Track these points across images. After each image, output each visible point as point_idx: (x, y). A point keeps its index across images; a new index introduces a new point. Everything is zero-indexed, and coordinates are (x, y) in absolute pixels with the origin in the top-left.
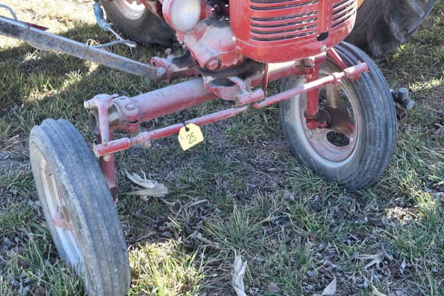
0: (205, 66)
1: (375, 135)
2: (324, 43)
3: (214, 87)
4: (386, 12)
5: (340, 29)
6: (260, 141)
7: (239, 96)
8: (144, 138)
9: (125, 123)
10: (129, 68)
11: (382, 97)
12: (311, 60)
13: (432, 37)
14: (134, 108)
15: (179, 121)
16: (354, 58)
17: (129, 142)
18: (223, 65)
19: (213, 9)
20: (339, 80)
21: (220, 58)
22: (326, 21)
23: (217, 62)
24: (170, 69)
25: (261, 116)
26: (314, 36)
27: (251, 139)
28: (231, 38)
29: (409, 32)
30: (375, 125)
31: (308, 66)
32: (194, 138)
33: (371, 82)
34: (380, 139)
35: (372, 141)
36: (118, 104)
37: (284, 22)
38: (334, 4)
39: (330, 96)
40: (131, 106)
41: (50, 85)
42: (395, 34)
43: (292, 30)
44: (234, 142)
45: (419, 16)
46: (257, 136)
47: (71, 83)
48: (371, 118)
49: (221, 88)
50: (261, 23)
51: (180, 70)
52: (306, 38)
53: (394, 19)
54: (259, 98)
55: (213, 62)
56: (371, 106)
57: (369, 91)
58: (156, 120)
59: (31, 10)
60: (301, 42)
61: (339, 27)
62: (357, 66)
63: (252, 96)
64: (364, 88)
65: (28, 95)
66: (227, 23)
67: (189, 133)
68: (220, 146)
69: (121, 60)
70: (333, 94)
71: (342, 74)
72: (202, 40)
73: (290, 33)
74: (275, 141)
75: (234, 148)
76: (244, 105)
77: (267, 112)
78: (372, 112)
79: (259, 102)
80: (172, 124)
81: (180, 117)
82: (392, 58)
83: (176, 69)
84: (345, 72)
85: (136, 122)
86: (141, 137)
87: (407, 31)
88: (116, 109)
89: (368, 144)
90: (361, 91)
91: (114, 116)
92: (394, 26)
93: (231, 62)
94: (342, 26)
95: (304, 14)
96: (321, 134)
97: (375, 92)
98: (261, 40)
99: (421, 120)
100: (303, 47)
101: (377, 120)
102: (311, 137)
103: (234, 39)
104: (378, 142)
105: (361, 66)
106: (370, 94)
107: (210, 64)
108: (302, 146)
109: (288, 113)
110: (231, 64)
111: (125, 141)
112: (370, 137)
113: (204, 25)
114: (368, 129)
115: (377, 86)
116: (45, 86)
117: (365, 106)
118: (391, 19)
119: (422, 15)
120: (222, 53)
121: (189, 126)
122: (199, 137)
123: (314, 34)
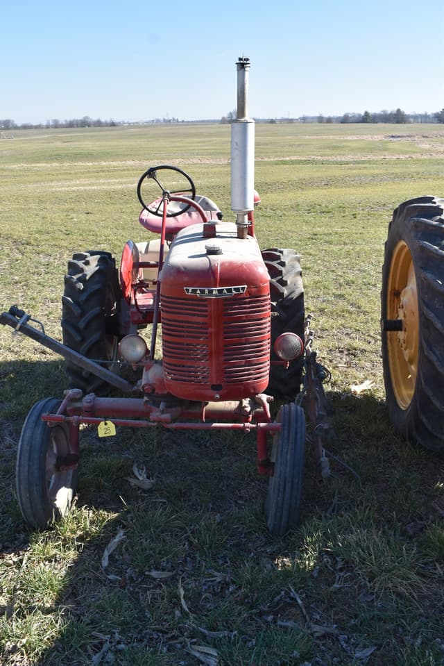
2: (217, 393)
3: (149, 406)
5: (237, 387)
9: (84, 412)
14: (90, 403)
20: (247, 429)
21: (154, 386)
23: (150, 387)
26: (208, 385)
28: (162, 374)
32: (109, 431)
36: (85, 398)
38: (225, 366)
43: (188, 376)
50: (168, 366)
52: (202, 385)
55: (147, 387)
60: (197, 387)
61: (236, 385)
63: (160, 417)
67: (106, 427)
72: (149, 371)
73: (186, 378)
79: (167, 423)
91: (78, 405)
94: (240, 385)
95: (198, 367)
107: (145, 388)
110: (162, 392)
111: (61, 417)
120: (155, 382)
121: (109, 423)
122: (113, 433)
123: (208, 383)
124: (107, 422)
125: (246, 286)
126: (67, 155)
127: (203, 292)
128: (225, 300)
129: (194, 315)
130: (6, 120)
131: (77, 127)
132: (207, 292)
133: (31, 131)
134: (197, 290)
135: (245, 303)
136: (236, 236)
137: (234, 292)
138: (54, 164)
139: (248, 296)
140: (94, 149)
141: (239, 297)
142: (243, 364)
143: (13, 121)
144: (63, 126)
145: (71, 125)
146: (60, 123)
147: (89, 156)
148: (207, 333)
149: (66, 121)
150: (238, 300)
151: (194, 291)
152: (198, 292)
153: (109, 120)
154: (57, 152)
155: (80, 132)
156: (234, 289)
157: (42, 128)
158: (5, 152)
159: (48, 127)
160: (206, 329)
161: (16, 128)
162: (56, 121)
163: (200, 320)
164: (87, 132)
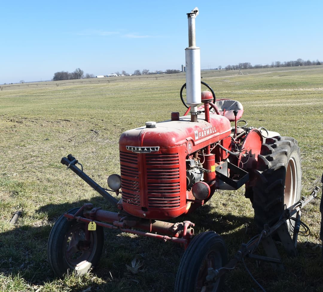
2: (144, 213)
5: (156, 210)
20: (165, 239)
22: (144, 202)
32: (93, 228)
54: (121, 225)
63: (118, 224)
121: (94, 222)
122: (95, 229)
124: (93, 222)
125: (159, 147)
126: (277, 84)
127: (134, 149)
128: (146, 154)
129: (132, 163)
130: (246, 63)
131: (293, 66)
132: (136, 149)
133: (260, 70)
135: (160, 158)
136: (191, 120)
137: (151, 150)
138: (267, 90)
139: (161, 153)
140: (298, 80)
141: (155, 153)
142: (160, 196)
143: (250, 64)
144: (283, 66)
145: (288, 65)
146: (281, 64)
147: (293, 85)
148: (138, 174)
149: (285, 62)
150: (154, 155)
151: (131, 148)
153: (316, 61)
154: (271, 83)
155: (293, 69)
156: (151, 148)
157: (269, 67)
158: (237, 83)
159: (272, 66)
160: (137, 172)
161: (251, 68)
162: (278, 63)
163: (135, 166)
164: (299, 69)
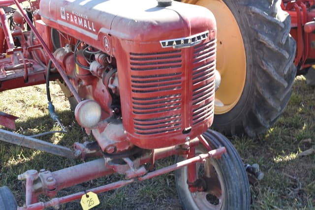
0: (105, 150)
1: (233, 199)
2: (188, 136)
3: (112, 165)
4: (254, 107)
5: (200, 126)
6: (161, 198)
7: (127, 172)
8: (54, 203)
9: (46, 191)
10: (54, 151)
11: (238, 171)
12: (187, 145)
13: (294, 122)
14: (52, 180)
15: (108, 182)
16: (219, 143)
17: (43, 205)
18: (118, 150)
19: (113, 111)
20: (204, 160)
21: (115, 145)
22: (187, 121)
23: (113, 148)
24: (84, 151)
25: (165, 180)
26: (179, 131)
27: (154, 197)
28: (123, 132)
29: (272, 120)
30: (233, 191)
31: (184, 149)
32: (92, 202)
33: (230, 160)
34: (237, 202)
35: (232, 202)
36: (42, 177)
37: (157, 121)
38: (193, 109)
39: (207, 168)
40: (51, 178)
41: (23, 155)
42: (261, 122)
43: (163, 127)
44: (142, 200)
45: (277, 110)
46: (160, 195)
47: (38, 153)
48: (230, 186)
49: (118, 166)
50: (140, 122)
51: (91, 152)
52: (174, 132)
53: (259, 112)
54: (142, 173)
55: (110, 148)
56: (230, 178)
57: (228, 167)
58: (92, 182)
59: (23, 101)
60: (171, 135)
61: (199, 124)
62: (218, 149)
63: (136, 172)
64: (225, 164)
65: (7, 162)
66: (121, 121)
67: (89, 199)
68: (133, 202)
69: (48, 146)
70: (208, 167)
71: (206, 155)
72: (104, 132)
73: (162, 129)
74: (172, 199)
75: (142, 204)
76: (132, 178)
77: (170, 177)
78: (231, 182)
79: (142, 176)
80: (102, 185)
81: (109, 179)
82: (264, 138)
83: (88, 151)
84: (209, 154)
85: (54, 189)
86: (53, 202)
87: (270, 119)
88: (40, 180)
89: (229, 205)
90: (223, 167)
91: (38, 186)
92: (260, 117)
93: (124, 148)
94: (201, 123)
95: (171, 116)
96: (202, 196)
97: (233, 168)
98: (141, 133)
99: (279, 184)
100: (172, 138)
101: (234, 188)
102: (195, 197)
103: (125, 132)
104: (235, 203)
105: (222, 149)
106: (229, 169)
107: (108, 150)
108: (189, 203)
109: (180, 179)
110: (124, 149)
111: (40, 205)
112: (230, 200)
113: (106, 122)
114: (228, 194)
115: (234, 164)
116: (19, 156)
117: (226, 177)
118: (257, 112)
119: (279, 109)
120: (116, 142)
121: (91, 194)
122: (97, 202)
123: (179, 129)
124: (88, 194)
125: (208, 32)
127: (179, 42)
128: (195, 47)
129: (168, 67)
132: (182, 42)
134: (173, 42)
135: (206, 48)
137: (202, 38)
139: (209, 40)
141: (204, 42)
148: (180, 82)
150: (202, 46)
151: (171, 43)
152: (175, 43)
156: (202, 36)
160: (179, 78)
163: (174, 70)
